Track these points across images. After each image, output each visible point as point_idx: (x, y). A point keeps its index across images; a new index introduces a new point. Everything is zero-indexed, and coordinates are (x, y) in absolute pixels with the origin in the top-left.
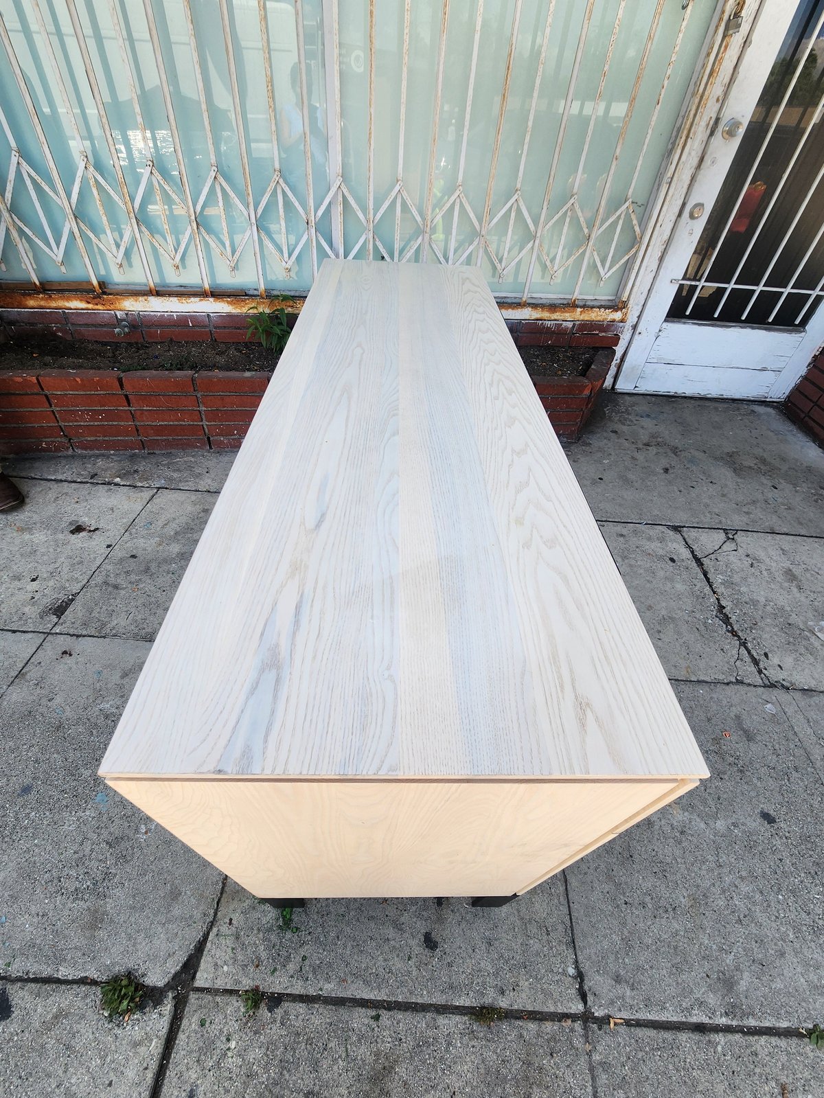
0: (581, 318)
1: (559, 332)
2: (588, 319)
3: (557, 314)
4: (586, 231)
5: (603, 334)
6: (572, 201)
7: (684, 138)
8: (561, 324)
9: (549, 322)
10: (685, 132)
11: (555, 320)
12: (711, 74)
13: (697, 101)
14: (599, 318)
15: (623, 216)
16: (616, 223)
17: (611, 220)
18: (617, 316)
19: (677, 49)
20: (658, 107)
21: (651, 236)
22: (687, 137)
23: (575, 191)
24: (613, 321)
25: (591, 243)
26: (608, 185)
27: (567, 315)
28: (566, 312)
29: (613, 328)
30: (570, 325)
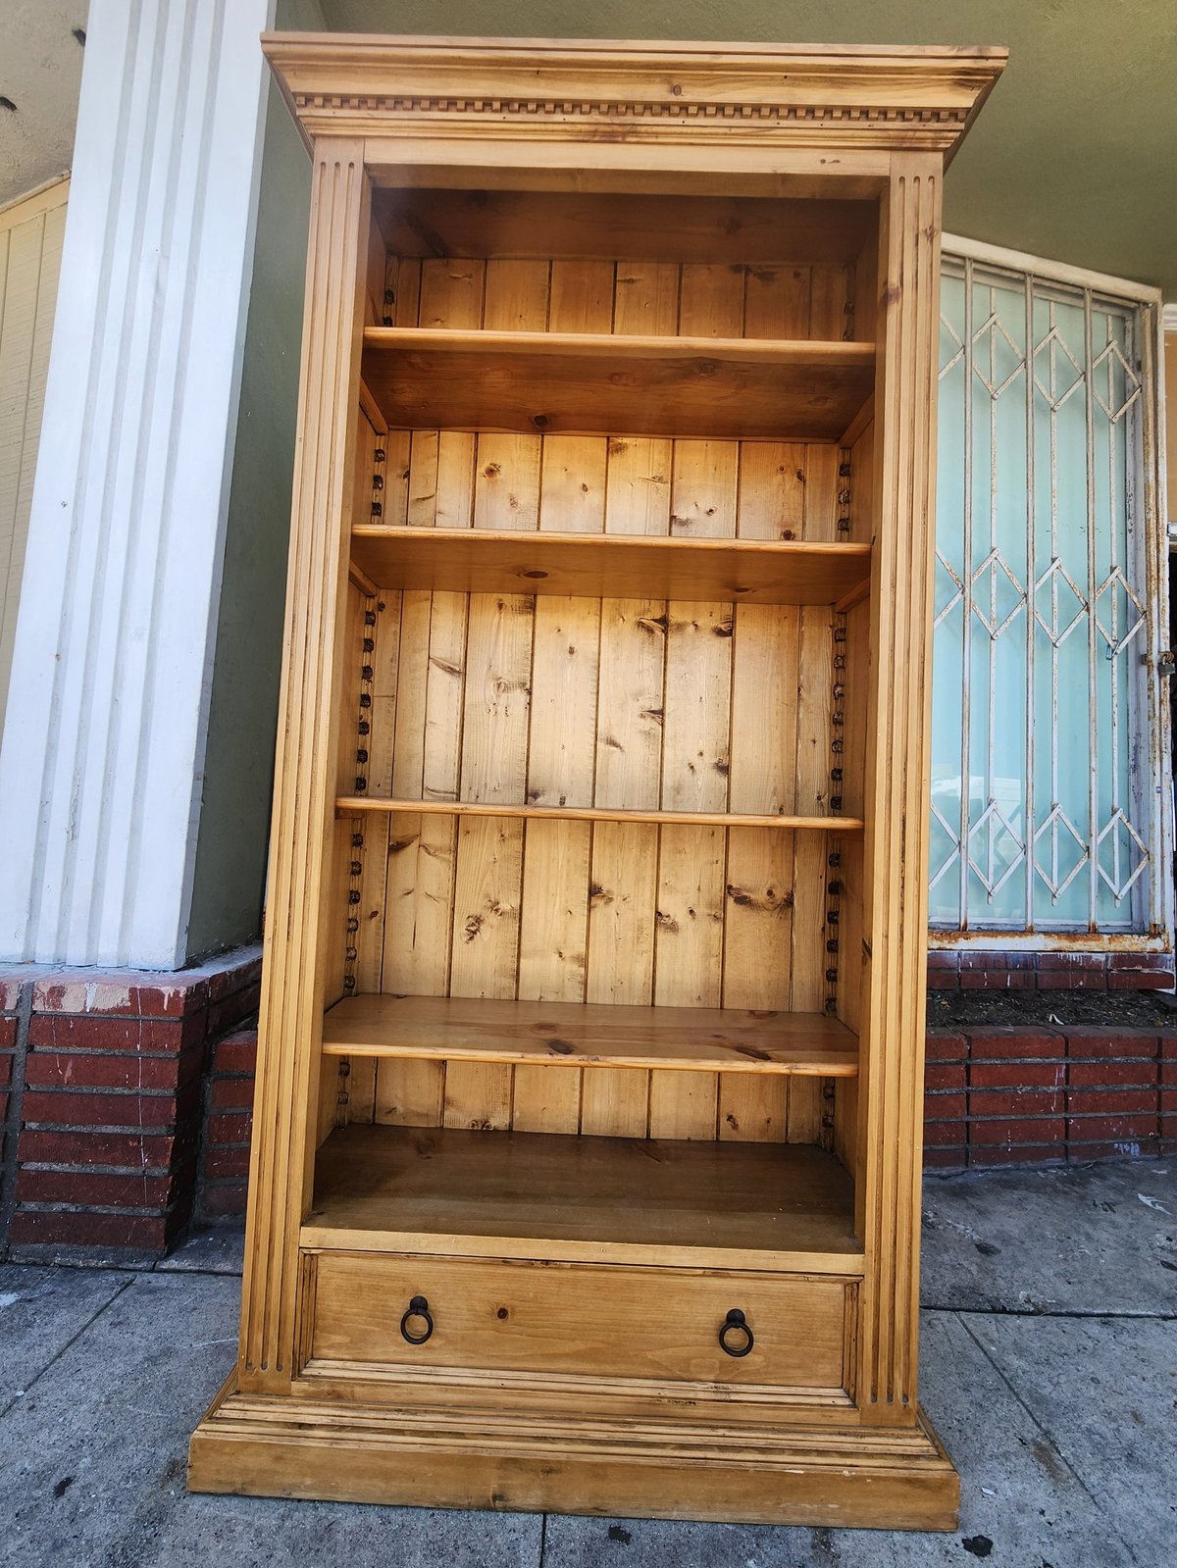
0: (1112, 948)
1: (1088, 968)
2: (1122, 949)
3: (1080, 942)
4: (1081, 842)
5: (1146, 971)
6: (1057, 810)
7: (1158, 752)
8: (1091, 957)
9: (1071, 954)
10: (1157, 747)
11: (1079, 951)
12: (1161, 702)
13: (1158, 722)
14: (1135, 948)
15: (1116, 827)
16: (1110, 835)
17: (1106, 830)
18: (1157, 944)
19: (1115, 685)
20: (1115, 728)
21: (1162, 847)
22: (1161, 752)
23: (1055, 801)
24: (1155, 952)
25: (1093, 854)
26: (1093, 794)
27: (1093, 943)
28: (1089, 940)
29: (1158, 962)
30: (1102, 958)
